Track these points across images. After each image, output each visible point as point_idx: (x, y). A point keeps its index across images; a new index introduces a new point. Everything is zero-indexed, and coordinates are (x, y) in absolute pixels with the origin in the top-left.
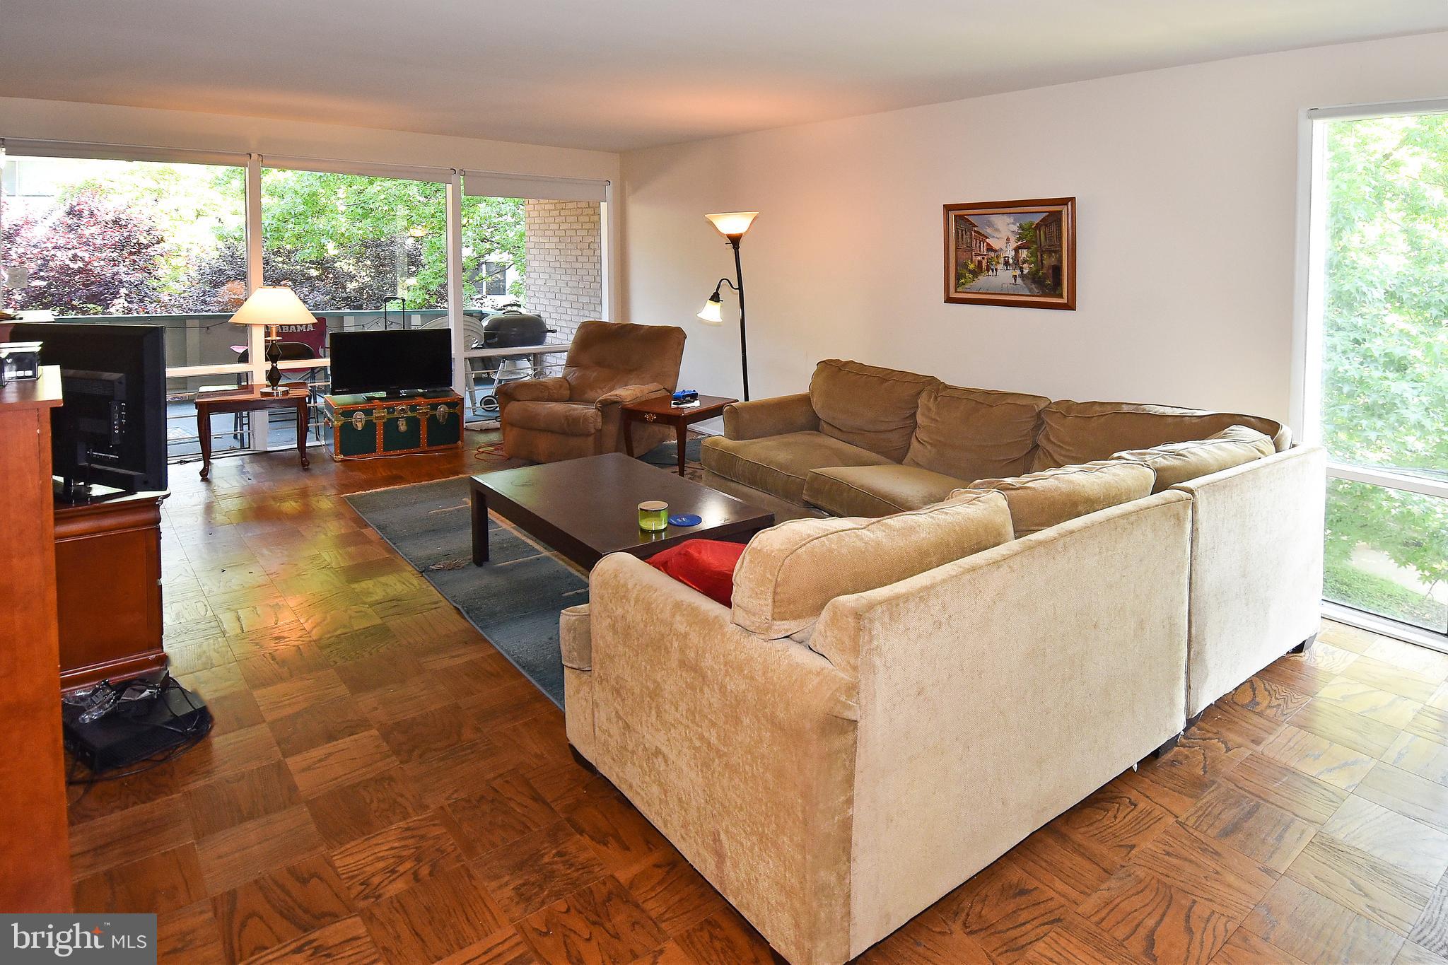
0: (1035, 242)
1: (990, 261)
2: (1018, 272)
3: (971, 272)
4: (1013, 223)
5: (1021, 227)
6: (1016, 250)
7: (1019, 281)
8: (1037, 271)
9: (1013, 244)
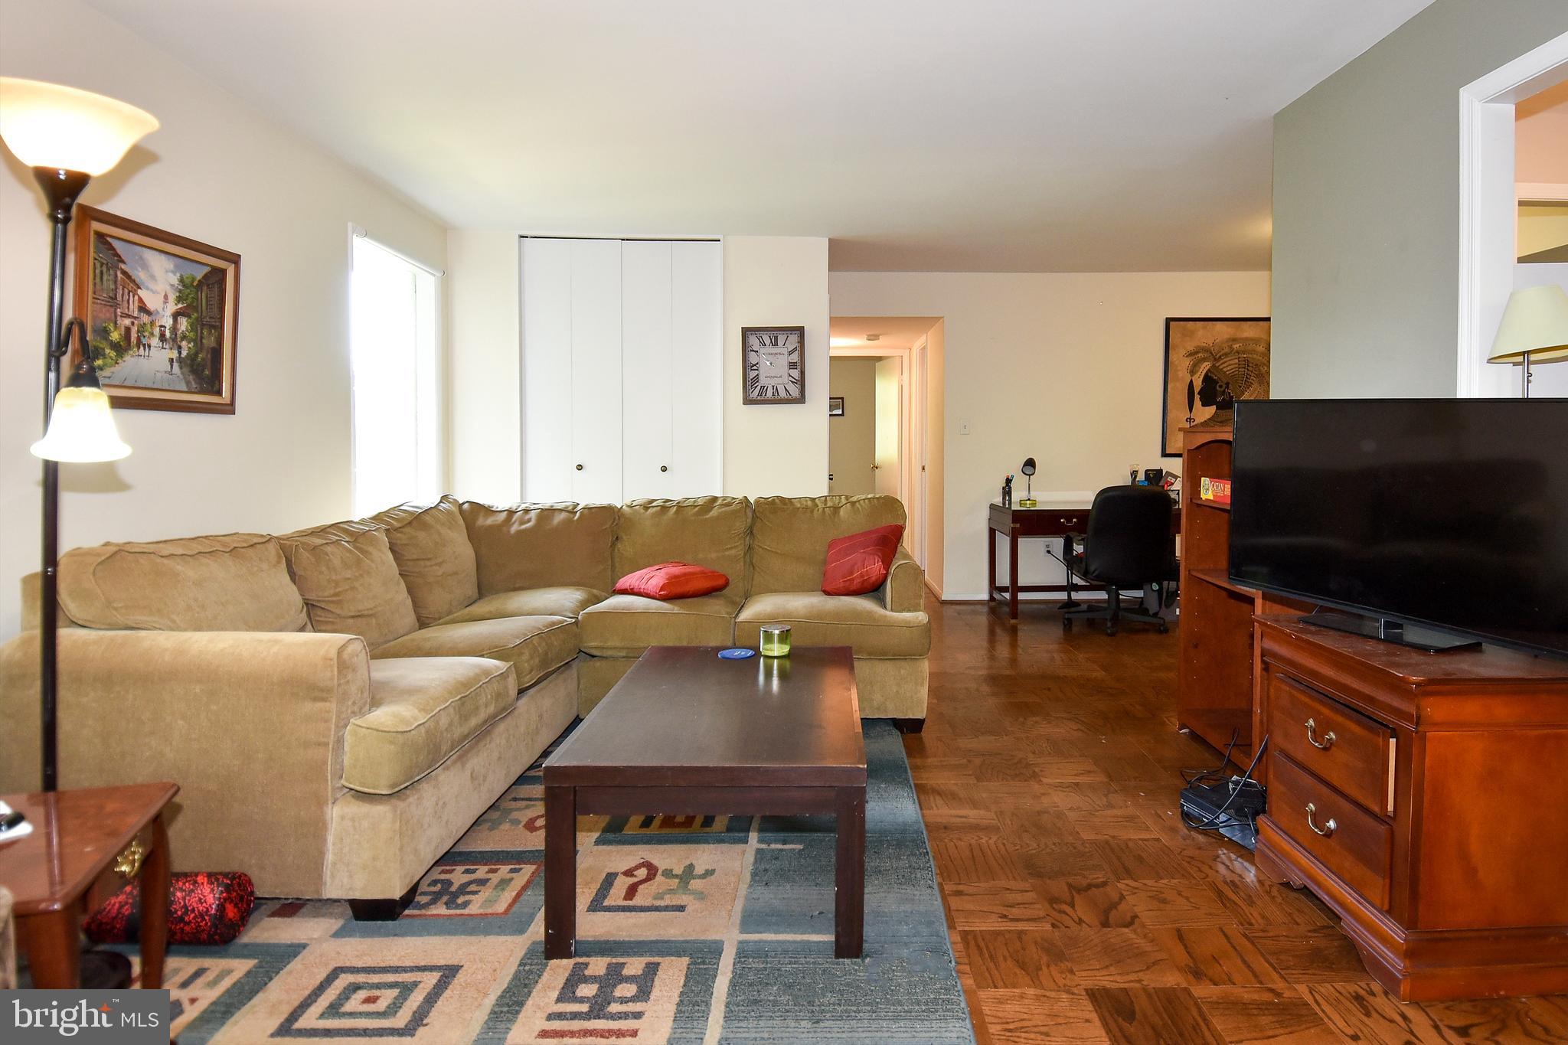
0: (195, 309)
1: (142, 329)
2: (174, 354)
3: (115, 346)
4: (172, 272)
5: (181, 280)
6: (176, 316)
7: (176, 365)
8: (196, 354)
9: (172, 307)
